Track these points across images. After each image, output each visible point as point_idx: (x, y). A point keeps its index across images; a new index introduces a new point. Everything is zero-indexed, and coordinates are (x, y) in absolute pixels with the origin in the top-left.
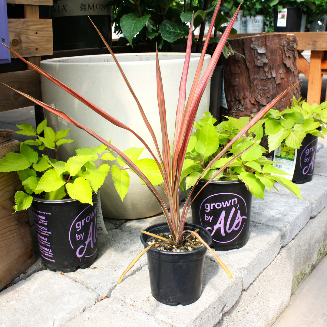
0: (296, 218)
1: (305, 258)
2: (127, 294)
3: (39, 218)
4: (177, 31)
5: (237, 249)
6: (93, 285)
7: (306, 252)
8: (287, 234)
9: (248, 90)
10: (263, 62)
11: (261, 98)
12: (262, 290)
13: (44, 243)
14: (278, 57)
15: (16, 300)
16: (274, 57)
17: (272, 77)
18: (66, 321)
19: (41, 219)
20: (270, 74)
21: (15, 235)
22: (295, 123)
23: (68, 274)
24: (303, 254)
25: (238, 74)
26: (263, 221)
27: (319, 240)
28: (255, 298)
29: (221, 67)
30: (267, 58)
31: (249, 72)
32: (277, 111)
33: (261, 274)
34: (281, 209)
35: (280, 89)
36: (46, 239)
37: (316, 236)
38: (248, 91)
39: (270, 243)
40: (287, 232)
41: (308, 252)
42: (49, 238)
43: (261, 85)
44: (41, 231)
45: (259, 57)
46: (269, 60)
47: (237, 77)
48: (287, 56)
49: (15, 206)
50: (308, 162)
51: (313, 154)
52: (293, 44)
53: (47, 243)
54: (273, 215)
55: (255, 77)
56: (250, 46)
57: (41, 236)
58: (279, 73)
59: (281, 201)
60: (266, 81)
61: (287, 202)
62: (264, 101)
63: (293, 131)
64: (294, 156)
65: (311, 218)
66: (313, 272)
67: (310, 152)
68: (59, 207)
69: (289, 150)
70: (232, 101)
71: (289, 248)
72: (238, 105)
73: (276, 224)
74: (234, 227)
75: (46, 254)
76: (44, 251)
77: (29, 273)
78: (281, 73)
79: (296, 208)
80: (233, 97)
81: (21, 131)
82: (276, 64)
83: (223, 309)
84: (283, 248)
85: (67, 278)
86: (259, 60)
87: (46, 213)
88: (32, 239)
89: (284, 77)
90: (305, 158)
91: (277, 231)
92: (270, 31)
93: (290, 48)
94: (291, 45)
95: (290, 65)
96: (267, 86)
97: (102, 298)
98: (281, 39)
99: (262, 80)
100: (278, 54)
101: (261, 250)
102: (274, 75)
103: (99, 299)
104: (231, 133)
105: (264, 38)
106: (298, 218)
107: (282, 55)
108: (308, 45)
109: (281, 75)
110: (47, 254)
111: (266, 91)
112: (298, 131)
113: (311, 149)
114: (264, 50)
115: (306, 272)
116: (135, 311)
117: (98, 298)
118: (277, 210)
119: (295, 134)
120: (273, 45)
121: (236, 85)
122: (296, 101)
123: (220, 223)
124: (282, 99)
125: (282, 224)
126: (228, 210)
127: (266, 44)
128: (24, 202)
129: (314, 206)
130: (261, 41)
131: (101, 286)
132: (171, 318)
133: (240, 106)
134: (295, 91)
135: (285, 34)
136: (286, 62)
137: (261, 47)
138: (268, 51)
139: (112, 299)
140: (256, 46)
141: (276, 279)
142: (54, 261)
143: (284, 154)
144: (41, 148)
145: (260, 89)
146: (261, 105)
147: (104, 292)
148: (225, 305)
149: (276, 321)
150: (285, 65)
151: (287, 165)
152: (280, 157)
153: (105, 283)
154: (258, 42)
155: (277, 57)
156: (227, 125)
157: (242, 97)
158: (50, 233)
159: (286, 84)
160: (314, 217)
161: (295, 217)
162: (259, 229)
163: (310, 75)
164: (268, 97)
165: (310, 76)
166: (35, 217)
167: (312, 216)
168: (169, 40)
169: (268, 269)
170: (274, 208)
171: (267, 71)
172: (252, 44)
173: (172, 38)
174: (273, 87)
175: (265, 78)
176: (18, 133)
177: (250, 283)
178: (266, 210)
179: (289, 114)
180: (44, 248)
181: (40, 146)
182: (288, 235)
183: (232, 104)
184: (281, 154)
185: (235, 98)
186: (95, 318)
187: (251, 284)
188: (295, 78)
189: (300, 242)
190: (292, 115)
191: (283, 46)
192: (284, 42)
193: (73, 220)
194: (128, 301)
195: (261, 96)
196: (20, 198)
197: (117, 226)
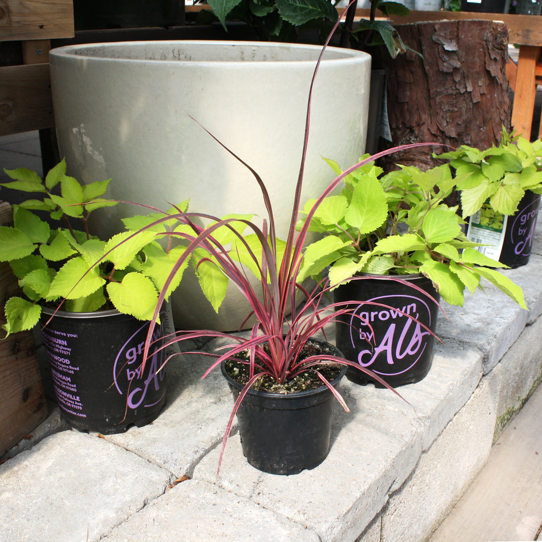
0: (506, 328)
1: (515, 388)
2: (223, 472)
3: (55, 343)
4: (308, 6)
5: (413, 384)
6: (160, 456)
7: (517, 379)
8: (491, 355)
9: (427, 112)
10: (452, 65)
11: (447, 126)
12: (450, 447)
13: (66, 385)
14: (478, 59)
15: (13, 489)
16: (471, 58)
17: (466, 91)
18: (112, 526)
19: (58, 344)
20: (463, 86)
21: (8, 373)
22: (506, 172)
23: (112, 438)
24: (512, 382)
25: (410, 84)
26: (453, 334)
27: (536, 358)
28: (439, 460)
29: (382, 72)
30: (459, 60)
31: (428, 81)
32: (476, 150)
33: (451, 423)
34: (481, 312)
35: (479, 112)
36: (69, 379)
37: (532, 353)
38: (425, 113)
39: (466, 373)
40: (492, 351)
41: (519, 378)
42: (75, 378)
43: (448, 103)
44: (58, 365)
45: (446, 58)
46: (462, 63)
47: (408, 88)
48: (493, 58)
49: (6, 325)
50: (524, 235)
51: (533, 222)
52: (503, 39)
53: (71, 385)
54: (469, 323)
55: (438, 90)
56: (431, 37)
57: (58, 374)
58: (478, 84)
59: (481, 298)
60: (456, 97)
61: (490, 300)
62: (452, 130)
63: (503, 185)
64: (502, 225)
65: (528, 325)
66: (524, 407)
67: (528, 219)
68: (94, 324)
69: (494, 216)
70: (398, 128)
71: (493, 376)
72: (409, 135)
73: (475, 340)
74: (408, 351)
75: (69, 405)
76: (65, 399)
77: (37, 437)
78: (480, 86)
79: (505, 310)
80: (400, 122)
81: (13, 183)
82: (474, 71)
83: (390, 488)
84: (485, 378)
85: (111, 445)
86: (445, 62)
87: (69, 335)
88: (40, 378)
89: (486, 92)
90: (520, 229)
91: (476, 350)
92: (453, 8)
93: (498, 44)
94: (499, 40)
95: (496, 72)
96: (457, 106)
97: (178, 480)
98: (484, 29)
99: (449, 95)
100: (477, 54)
101: (451, 384)
102: (470, 89)
103: (172, 482)
104: (407, 193)
105: (455, 26)
106: (508, 328)
107: (483, 55)
108: (516, 35)
109: (481, 88)
110: (71, 404)
111: (456, 114)
112: (511, 186)
113: (530, 215)
114: (455, 46)
115: (515, 408)
116: (239, 503)
117: (170, 479)
118: (474, 314)
119: (507, 191)
120: (470, 39)
121: (406, 102)
122: (508, 134)
123: (386, 344)
124: (482, 129)
125: (484, 339)
126: (400, 322)
127: (458, 36)
128: (24, 317)
129: (532, 306)
130: (450, 30)
131: (175, 457)
132: (304, 514)
133: (411, 137)
134: (502, 115)
135: (489, 22)
136: (490, 67)
137: (449, 41)
138: (462, 48)
139: (197, 481)
140: (441, 39)
141: (471, 427)
142: (85, 416)
143: (486, 221)
144: (55, 216)
145: (446, 111)
146: (446, 137)
147: (181, 469)
148: (394, 481)
149: (468, 490)
150: (488, 73)
151: (490, 239)
152: (479, 226)
153: (181, 452)
154: (445, 32)
155: (475, 60)
156: (401, 180)
157: (416, 123)
158: (75, 369)
159: (489, 104)
160: (532, 324)
161: (504, 327)
162: (447, 347)
163: (517, 84)
164: (458, 124)
165: (517, 86)
166: (46, 340)
167: (528, 322)
168: (293, 21)
169: (461, 414)
170: (470, 311)
171: (459, 81)
172: (435, 35)
173: (299, 18)
174: (467, 108)
175: (454, 92)
176: (9, 186)
177: (433, 439)
178: (457, 315)
179: (495, 156)
180: (65, 394)
181: (53, 211)
182: (493, 356)
183: (399, 133)
184: (481, 221)
185: (404, 124)
186: (166, 519)
187: (435, 440)
188: (503, 94)
189: (509, 364)
190: (500, 158)
191: (486, 41)
192: (488, 35)
193: (120, 346)
194: (225, 484)
195: (447, 121)
196: (15, 310)
197: (200, 344)
